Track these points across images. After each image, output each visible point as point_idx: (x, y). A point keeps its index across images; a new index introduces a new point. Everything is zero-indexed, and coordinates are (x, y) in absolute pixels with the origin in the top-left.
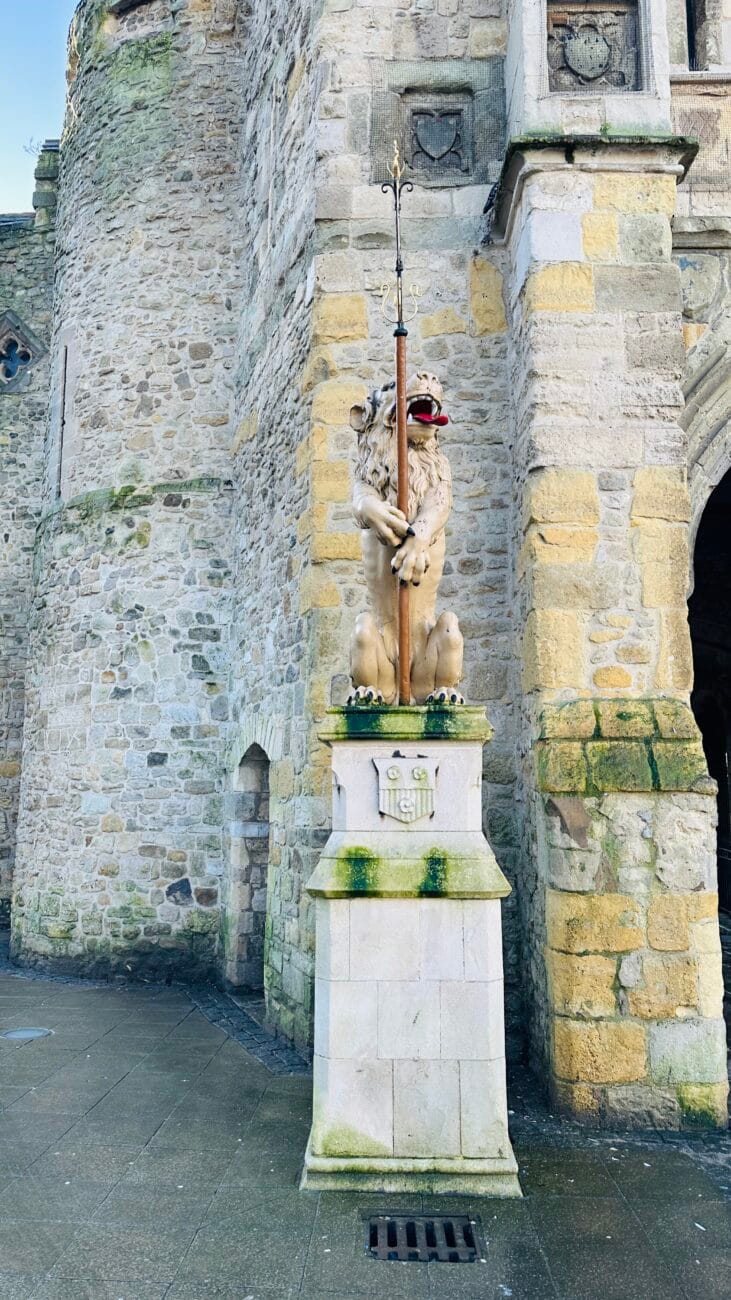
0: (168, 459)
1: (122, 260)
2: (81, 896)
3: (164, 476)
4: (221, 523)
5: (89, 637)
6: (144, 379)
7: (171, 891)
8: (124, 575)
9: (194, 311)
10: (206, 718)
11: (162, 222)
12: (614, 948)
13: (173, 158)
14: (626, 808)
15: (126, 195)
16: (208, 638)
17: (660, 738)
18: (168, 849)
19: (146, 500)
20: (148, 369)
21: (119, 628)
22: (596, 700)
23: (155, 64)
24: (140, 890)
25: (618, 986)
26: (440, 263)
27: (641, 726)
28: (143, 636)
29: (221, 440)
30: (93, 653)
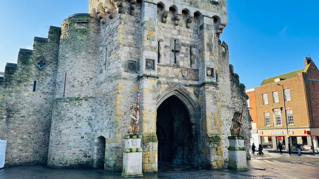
0: (85, 94)
1: (78, 63)
2: (69, 157)
3: (85, 96)
4: (93, 104)
5: (71, 119)
6: (82, 81)
7: (84, 156)
8: (78, 110)
9: (90, 73)
10: (90, 132)
11: (85, 59)
12: (149, 157)
13: (88, 50)
14: (150, 144)
15: (79, 53)
16: (91, 120)
17: (153, 137)
18: (84, 150)
19: (82, 99)
20: (82, 80)
21: (76, 118)
22: (148, 133)
23: (85, 35)
24: (79, 156)
25: (149, 160)
26: (132, 82)
27: (152, 136)
28: (81, 119)
29: (94, 91)
30: (72, 121)
